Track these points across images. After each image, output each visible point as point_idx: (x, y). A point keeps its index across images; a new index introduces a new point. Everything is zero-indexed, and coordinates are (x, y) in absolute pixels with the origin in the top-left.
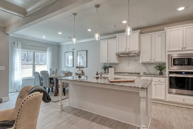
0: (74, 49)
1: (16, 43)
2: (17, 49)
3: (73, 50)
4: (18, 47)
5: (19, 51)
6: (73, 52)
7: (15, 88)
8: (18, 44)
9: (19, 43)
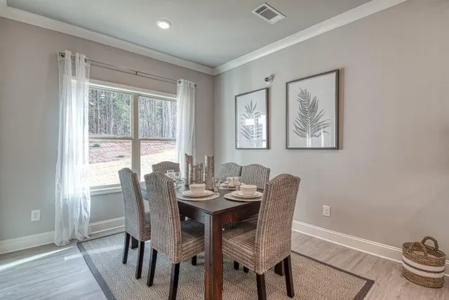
0: (273, 77)
1: (68, 54)
2: (74, 81)
3: (267, 80)
4: (74, 74)
5: (78, 87)
6: (268, 90)
7: (68, 227)
8: (77, 60)
9: (77, 55)
